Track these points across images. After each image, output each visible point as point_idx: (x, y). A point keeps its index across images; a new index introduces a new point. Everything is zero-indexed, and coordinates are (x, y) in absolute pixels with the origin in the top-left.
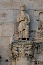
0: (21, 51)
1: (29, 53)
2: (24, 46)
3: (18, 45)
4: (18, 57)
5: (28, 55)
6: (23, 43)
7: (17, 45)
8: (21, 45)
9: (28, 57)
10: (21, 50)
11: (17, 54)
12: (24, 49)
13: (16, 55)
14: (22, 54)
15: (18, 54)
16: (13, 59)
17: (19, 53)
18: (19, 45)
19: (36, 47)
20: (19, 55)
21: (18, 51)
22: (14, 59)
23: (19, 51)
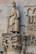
5: (15, 47)
6: (11, 36)
8: (9, 37)
10: (9, 42)
12: (12, 41)
14: (10, 46)
18: (7, 38)
19: (24, 40)
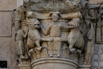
0: (49, 33)
1: (73, 38)
2: (59, 15)
3: (41, 12)
4: (41, 51)
7: (38, 12)
9: (71, 53)
11: (37, 43)
13: (35, 46)
15: (41, 42)
16: (23, 60)
17: (43, 39)
20: (45, 45)
21: (40, 30)
22: (26, 60)
23: (45, 31)
